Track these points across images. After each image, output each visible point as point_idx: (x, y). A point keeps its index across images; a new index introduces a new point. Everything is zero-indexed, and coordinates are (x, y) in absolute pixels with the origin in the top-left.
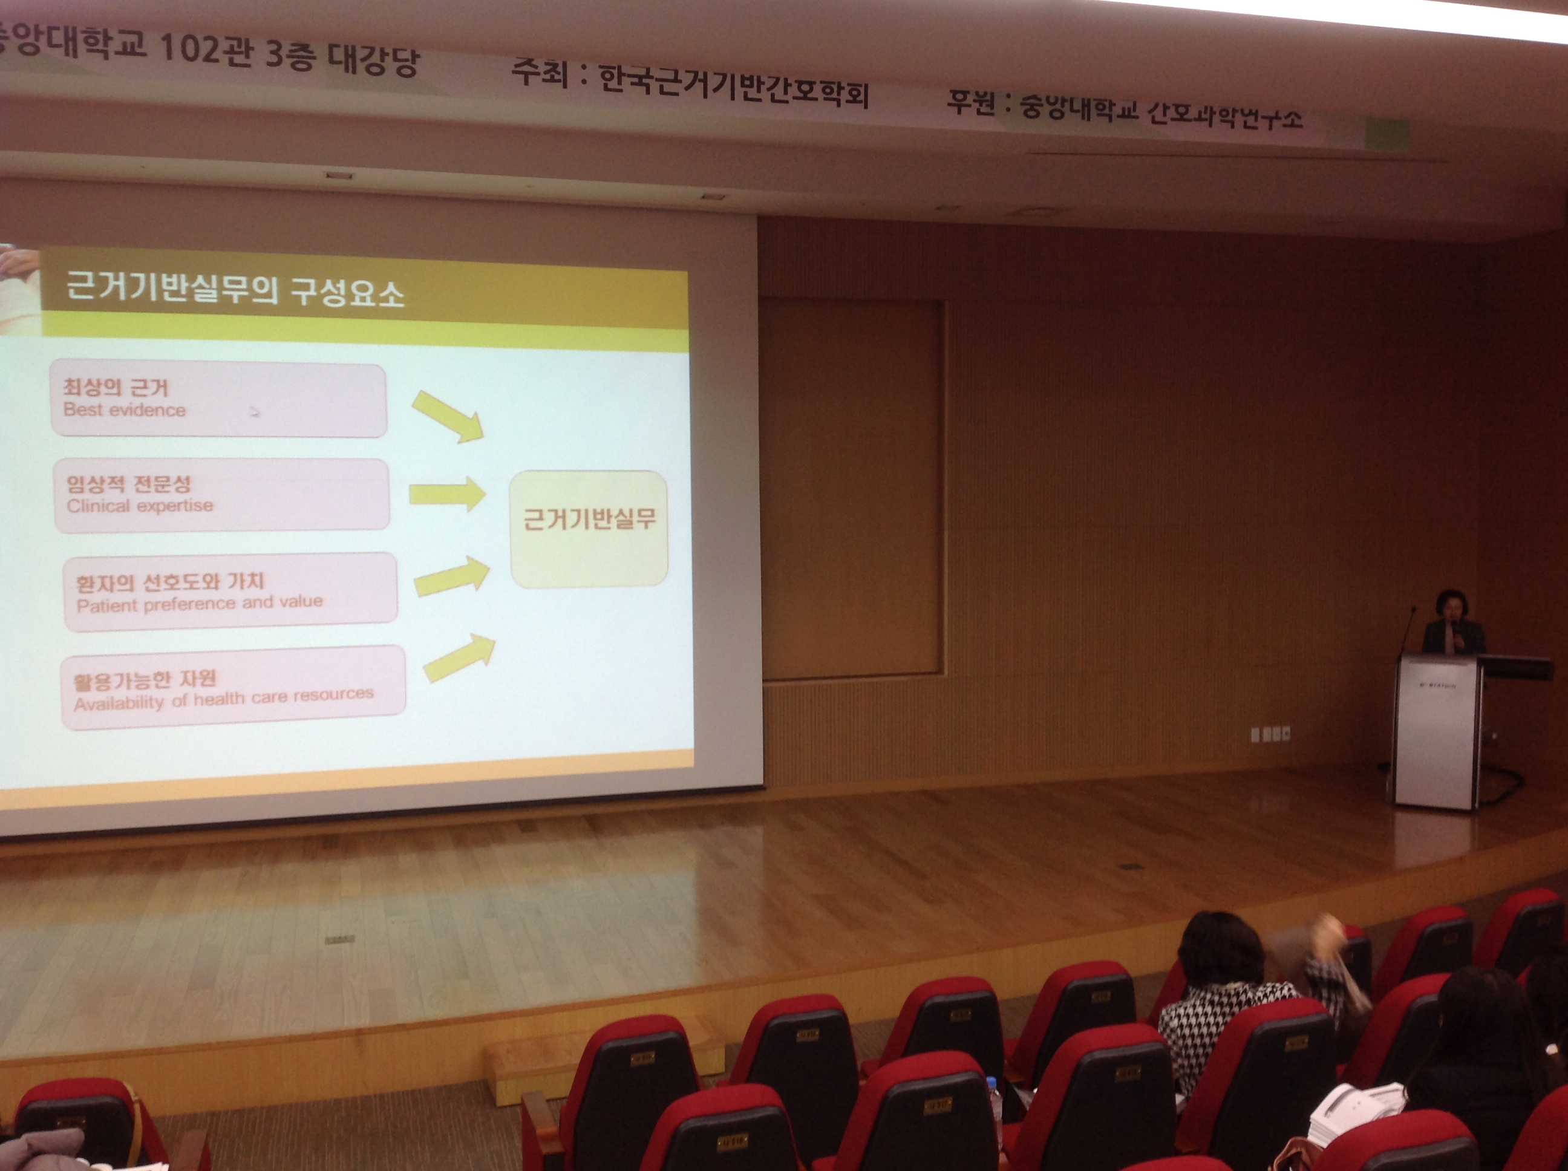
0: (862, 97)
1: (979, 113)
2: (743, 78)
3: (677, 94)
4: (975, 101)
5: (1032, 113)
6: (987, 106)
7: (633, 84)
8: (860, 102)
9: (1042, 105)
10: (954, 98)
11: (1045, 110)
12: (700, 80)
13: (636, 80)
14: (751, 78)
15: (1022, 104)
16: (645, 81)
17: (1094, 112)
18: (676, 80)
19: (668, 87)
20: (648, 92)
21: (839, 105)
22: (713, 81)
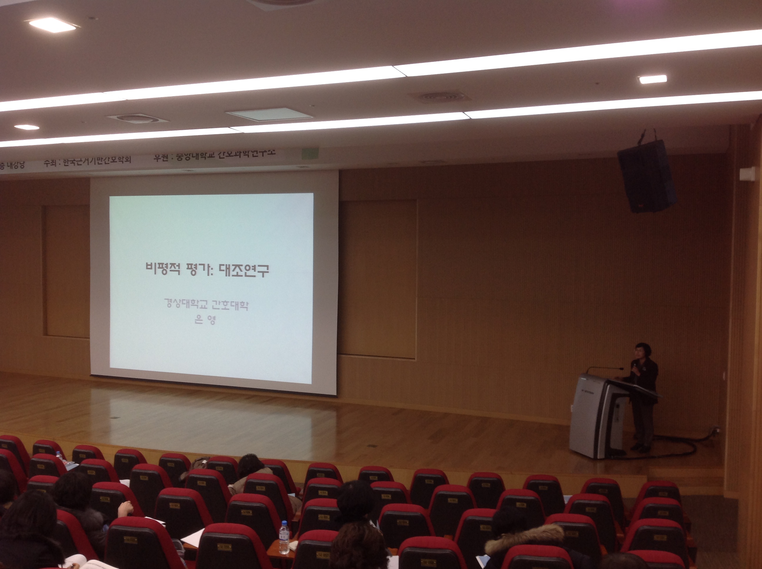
0: (129, 160)
1: (163, 161)
2: (97, 158)
3: (81, 165)
4: (162, 157)
5: (180, 159)
6: (166, 158)
7: (71, 163)
8: (129, 161)
9: (183, 156)
10: (156, 157)
11: (184, 158)
12: (87, 160)
13: (71, 162)
14: (100, 158)
15: (177, 156)
16: (74, 162)
17: (200, 156)
18: (81, 161)
19: (80, 163)
20: (74, 165)
21: (123, 163)
22: (90, 160)
